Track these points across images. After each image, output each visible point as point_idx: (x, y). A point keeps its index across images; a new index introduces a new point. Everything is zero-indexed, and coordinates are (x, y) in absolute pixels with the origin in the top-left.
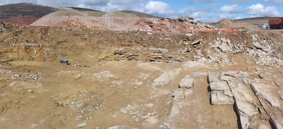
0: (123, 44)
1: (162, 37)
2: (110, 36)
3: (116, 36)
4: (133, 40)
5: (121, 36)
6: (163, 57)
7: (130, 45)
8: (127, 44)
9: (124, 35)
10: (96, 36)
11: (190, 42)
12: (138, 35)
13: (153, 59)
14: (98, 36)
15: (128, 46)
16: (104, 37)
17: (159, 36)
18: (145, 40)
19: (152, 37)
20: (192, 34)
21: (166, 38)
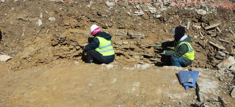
0: (67, 24)
1: (131, 11)
2: (40, 8)
3: (52, 9)
4: (84, 17)
5: (61, 9)
6: (137, 47)
7: (79, 27)
8: (74, 24)
9: (67, 6)
10: (13, 9)
11: (203, 26)
12: (92, 6)
13: (121, 52)
14: (18, 9)
15: (76, 27)
16: (29, 11)
17: (125, 7)
18: (104, 16)
19: (115, 11)
20: (207, 12)
21: (136, 12)
